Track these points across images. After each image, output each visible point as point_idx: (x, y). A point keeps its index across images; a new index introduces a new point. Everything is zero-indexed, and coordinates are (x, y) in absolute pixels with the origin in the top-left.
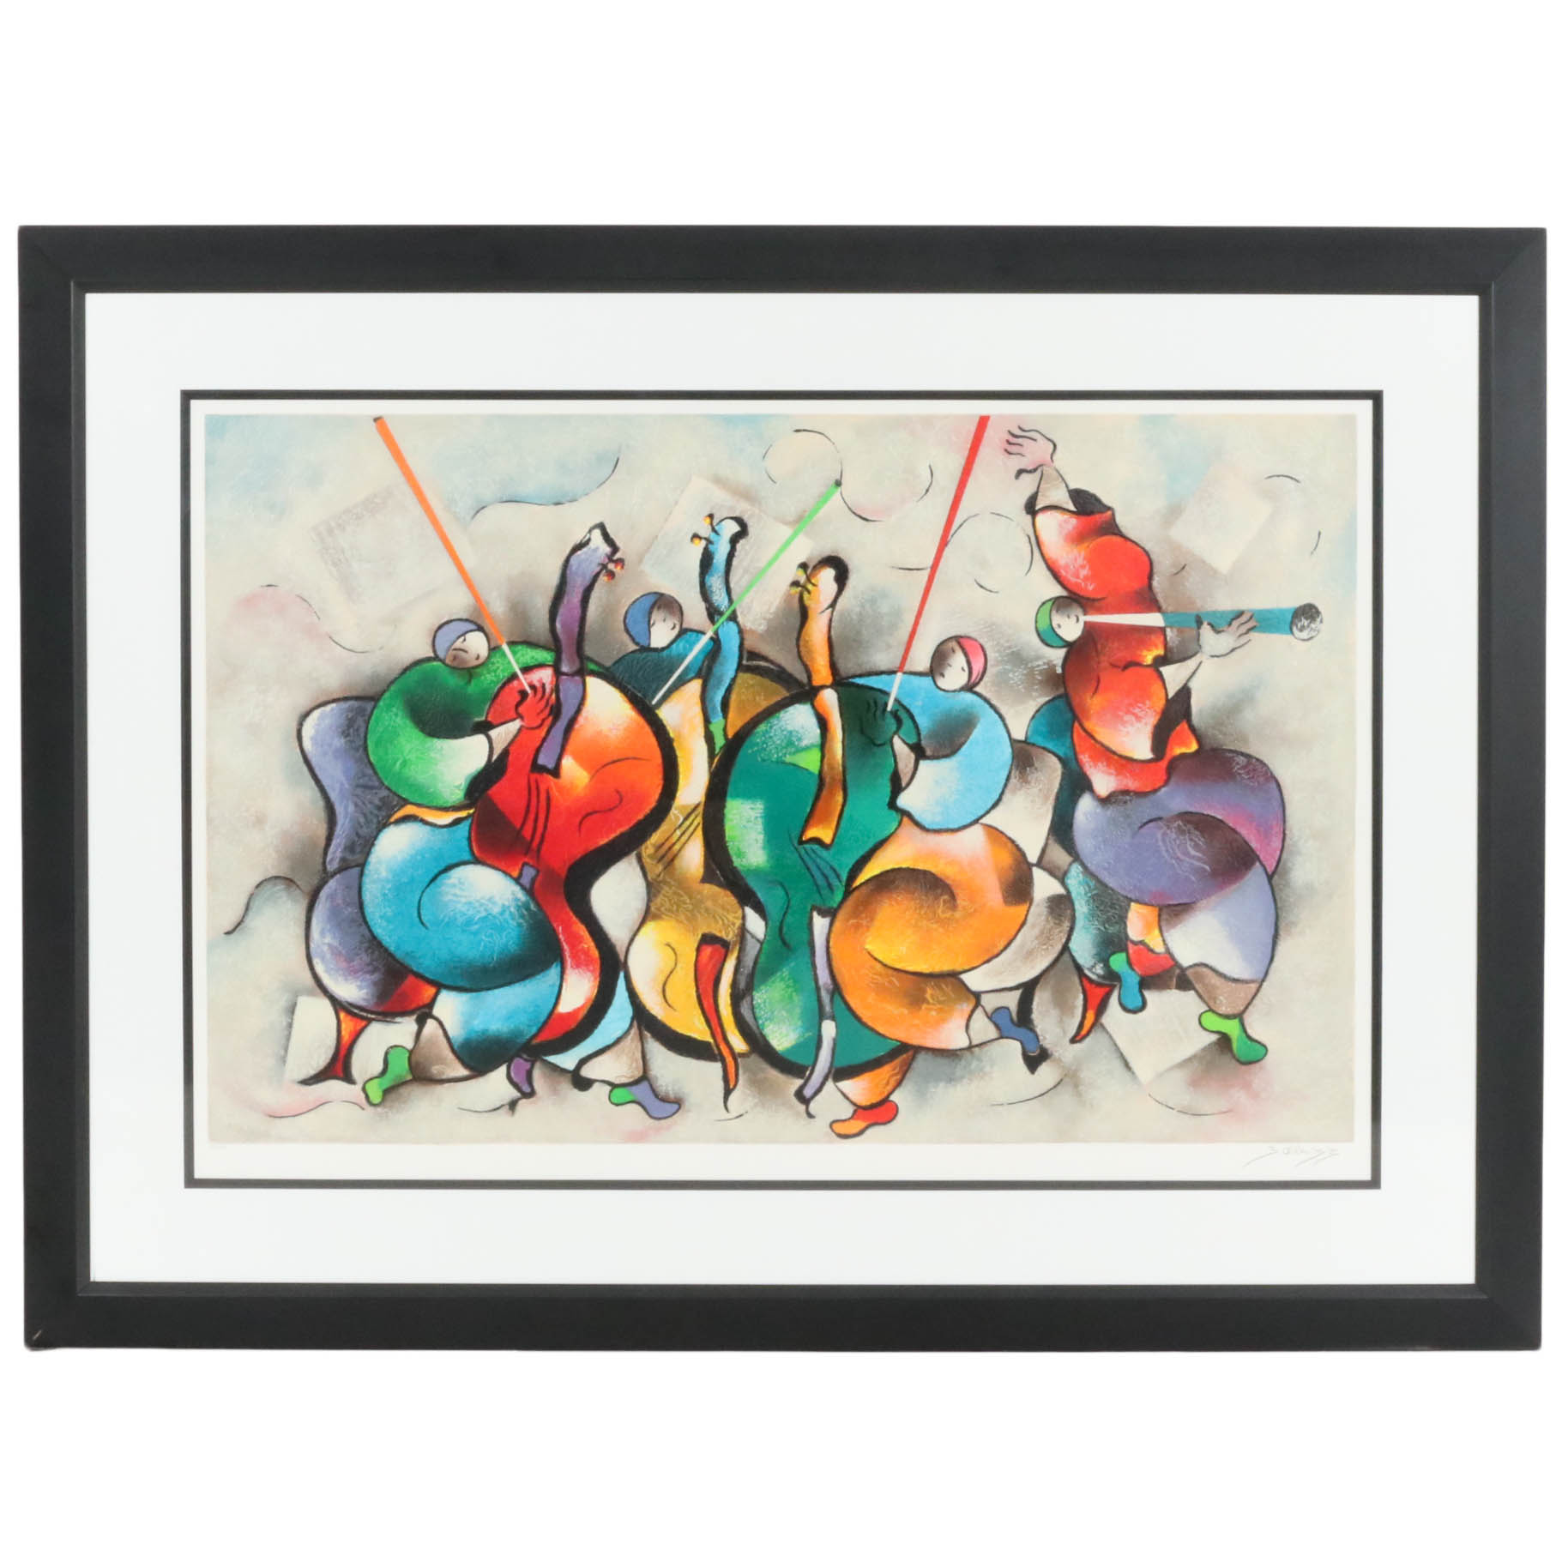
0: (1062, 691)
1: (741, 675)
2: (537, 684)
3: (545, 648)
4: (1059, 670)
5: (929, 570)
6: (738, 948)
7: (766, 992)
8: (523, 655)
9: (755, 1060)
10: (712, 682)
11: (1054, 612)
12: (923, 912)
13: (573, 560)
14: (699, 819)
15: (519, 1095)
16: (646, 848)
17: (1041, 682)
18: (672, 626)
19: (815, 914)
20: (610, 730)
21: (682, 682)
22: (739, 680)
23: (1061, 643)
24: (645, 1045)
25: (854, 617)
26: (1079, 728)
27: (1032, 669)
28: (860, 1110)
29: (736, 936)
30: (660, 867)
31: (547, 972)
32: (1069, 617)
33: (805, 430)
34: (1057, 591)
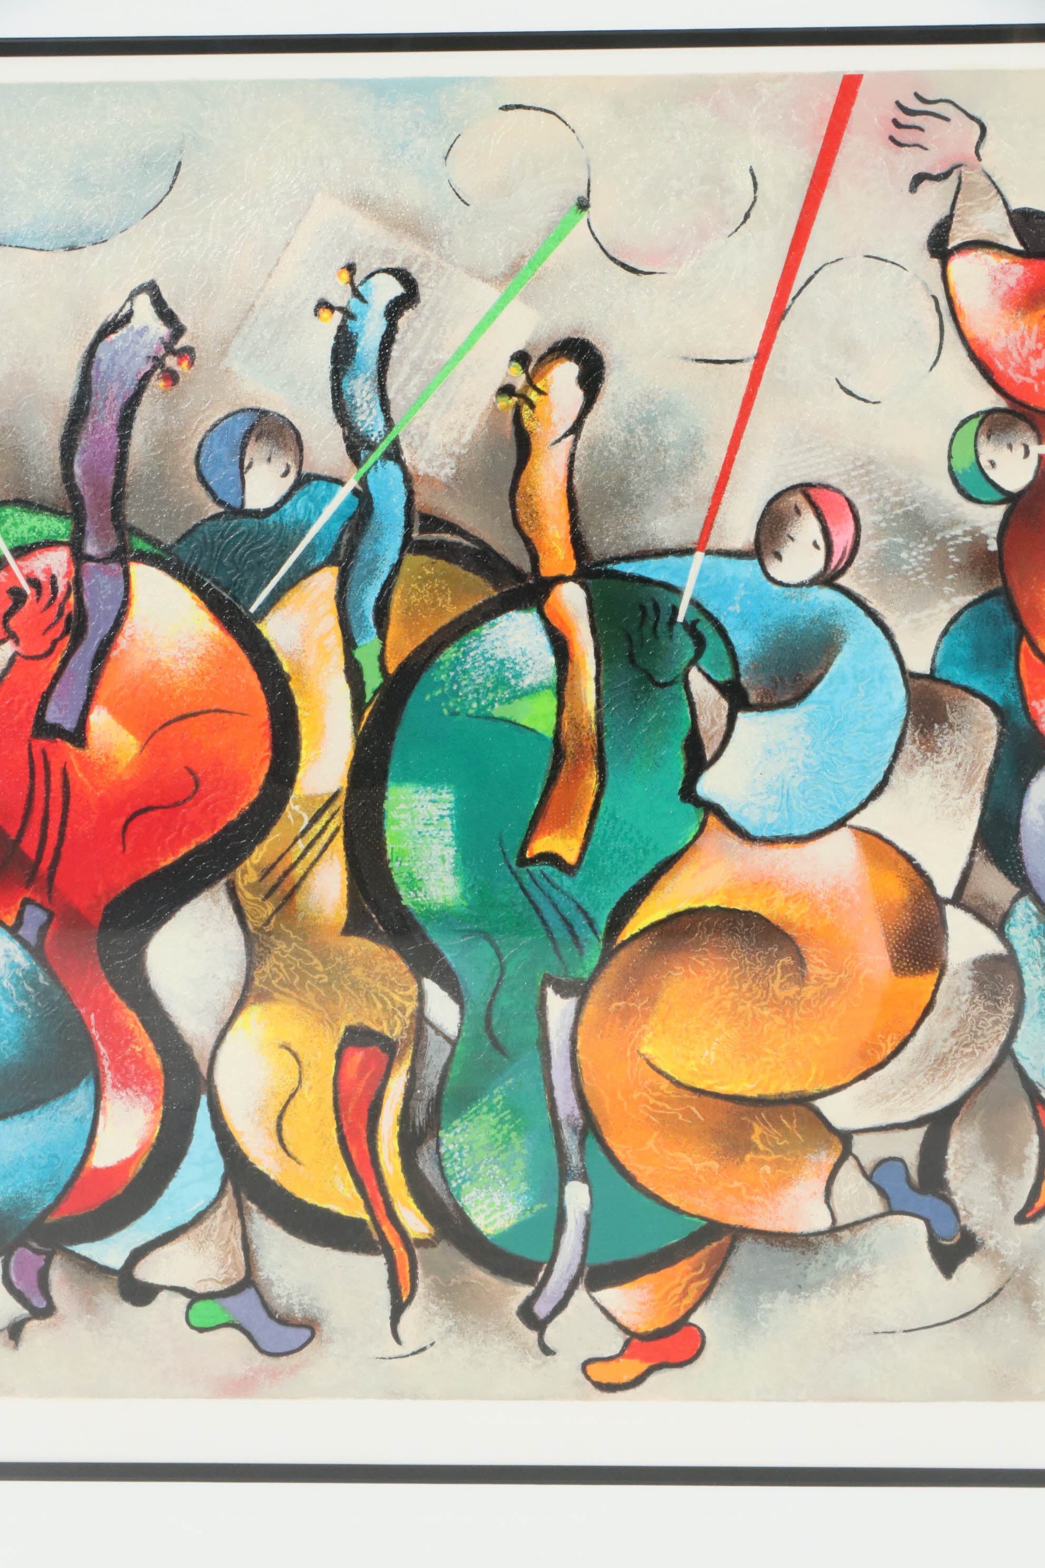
0: (998, 583)
1: (409, 558)
2: (42, 578)
3: (54, 511)
4: (993, 546)
5: (752, 362)
6: (410, 1051)
7: (463, 1130)
8: (15, 524)
9: (446, 1252)
10: (356, 573)
11: (982, 439)
12: (745, 986)
13: (102, 352)
14: (338, 821)
15: (25, 1312)
16: (245, 872)
17: (959, 568)
18: (283, 469)
19: (550, 991)
20: (175, 660)
21: (302, 572)
22: (405, 569)
23: (999, 497)
24: (248, 1224)
25: (614, 449)
26: (1031, 653)
27: (944, 541)
28: (635, 1341)
29: (408, 1031)
30: (270, 908)
31: (71, 1096)
32: (1010, 447)
33: (519, 107)
34: (989, 399)
